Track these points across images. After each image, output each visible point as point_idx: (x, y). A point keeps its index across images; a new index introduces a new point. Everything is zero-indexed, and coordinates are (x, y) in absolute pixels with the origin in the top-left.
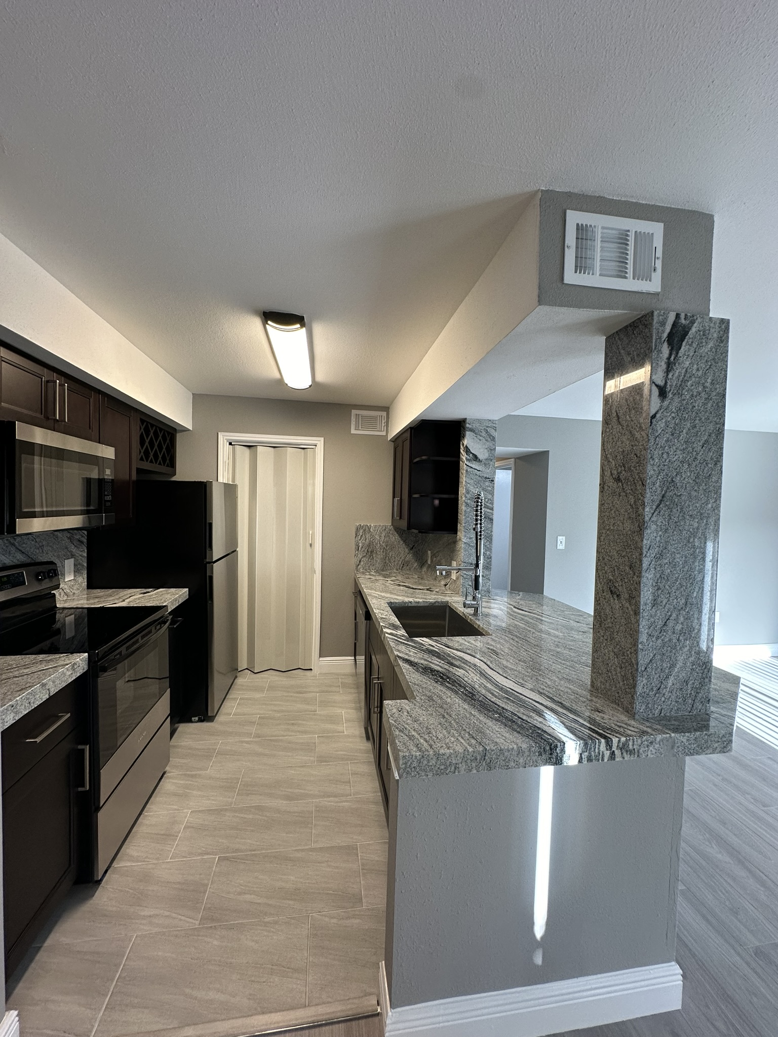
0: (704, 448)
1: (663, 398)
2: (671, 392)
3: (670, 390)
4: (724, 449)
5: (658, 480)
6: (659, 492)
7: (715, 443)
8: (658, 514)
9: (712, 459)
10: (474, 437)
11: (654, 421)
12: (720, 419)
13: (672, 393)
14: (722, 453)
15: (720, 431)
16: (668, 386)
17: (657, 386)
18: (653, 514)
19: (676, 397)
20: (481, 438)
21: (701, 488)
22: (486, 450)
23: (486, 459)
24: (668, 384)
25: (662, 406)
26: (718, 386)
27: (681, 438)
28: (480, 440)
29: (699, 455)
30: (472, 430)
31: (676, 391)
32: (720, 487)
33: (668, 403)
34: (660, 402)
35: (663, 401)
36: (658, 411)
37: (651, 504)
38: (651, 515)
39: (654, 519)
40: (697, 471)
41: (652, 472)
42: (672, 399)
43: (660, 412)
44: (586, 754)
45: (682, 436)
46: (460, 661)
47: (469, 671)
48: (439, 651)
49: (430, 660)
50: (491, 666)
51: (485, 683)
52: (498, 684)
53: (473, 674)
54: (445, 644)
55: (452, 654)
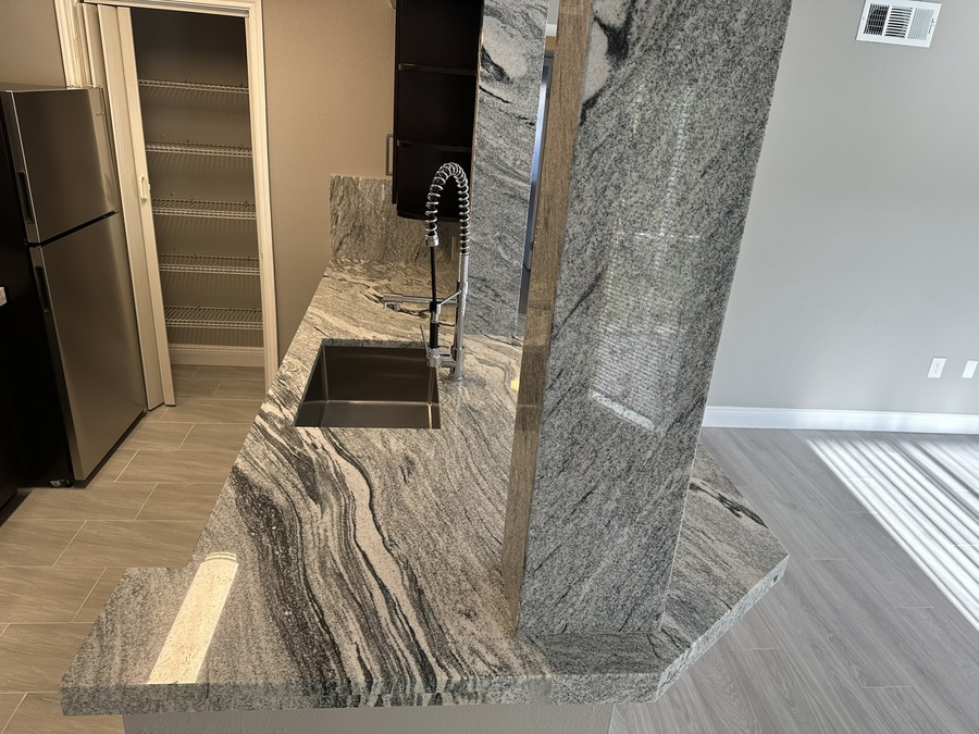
0: (706, 176)
1: (618, 59)
2: (641, 43)
3: (638, 39)
4: (755, 179)
5: (590, 245)
6: (588, 268)
7: (735, 165)
8: (583, 312)
9: (722, 200)
10: (499, 28)
11: (590, 114)
12: (757, 110)
13: (643, 46)
14: (749, 189)
15: (752, 138)
16: (634, 29)
17: (604, 27)
18: (573, 311)
19: (653, 55)
20: (514, 31)
21: (687, 262)
22: (522, 59)
23: (523, 78)
24: (634, 24)
25: (613, 77)
26: (762, 30)
27: (654, 153)
28: (512, 36)
29: (692, 193)
30: (495, 13)
31: (652, 42)
32: (732, 261)
33: (629, 72)
34: (609, 68)
35: (616, 66)
36: (601, 90)
37: (569, 292)
38: (568, 313)
39: (575, 320)
40: (684, 227)
41: (578, 228)
42: (640, 61)
43: (608, 93)
44: (390, 695)
45: (658, 148)
46: (333, 485)
47: (328, 510)
48: (314, 461)
49: (281, 480)
50: (375, 500)
51: (330, 538)
52: (353, 542)
53: (327, 518)
54: (340, 444)
55: (332, 469)
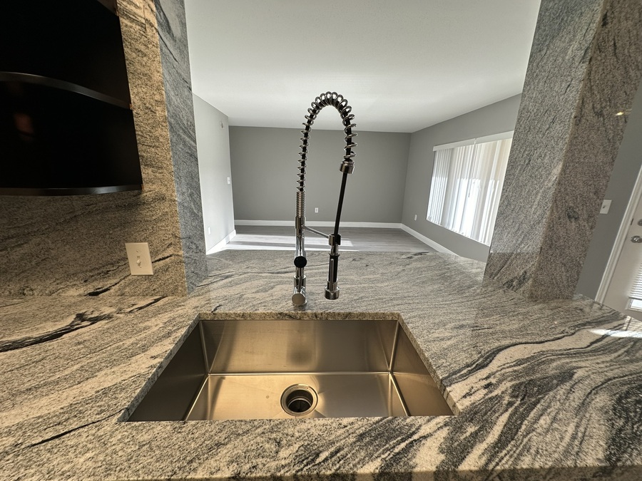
46: (538, 365)
47: (574, 364)
48: (513, 383)
49: (575, 404)
50: (529, 341)
51: (601, 360)
52: (589, 348)
53: (583, 364)
54: (468, 366)
55: (515, 368)
